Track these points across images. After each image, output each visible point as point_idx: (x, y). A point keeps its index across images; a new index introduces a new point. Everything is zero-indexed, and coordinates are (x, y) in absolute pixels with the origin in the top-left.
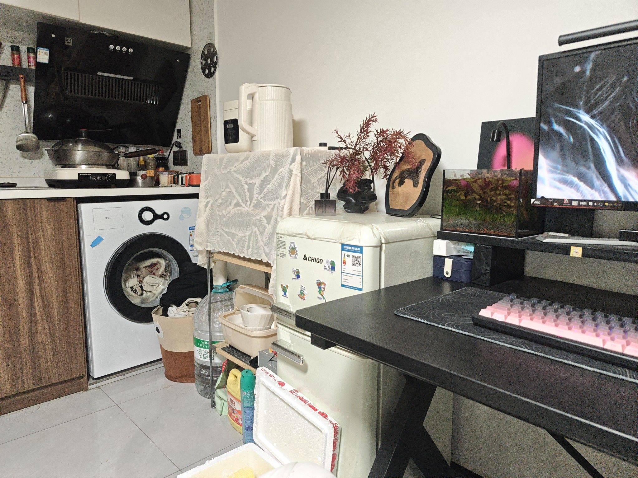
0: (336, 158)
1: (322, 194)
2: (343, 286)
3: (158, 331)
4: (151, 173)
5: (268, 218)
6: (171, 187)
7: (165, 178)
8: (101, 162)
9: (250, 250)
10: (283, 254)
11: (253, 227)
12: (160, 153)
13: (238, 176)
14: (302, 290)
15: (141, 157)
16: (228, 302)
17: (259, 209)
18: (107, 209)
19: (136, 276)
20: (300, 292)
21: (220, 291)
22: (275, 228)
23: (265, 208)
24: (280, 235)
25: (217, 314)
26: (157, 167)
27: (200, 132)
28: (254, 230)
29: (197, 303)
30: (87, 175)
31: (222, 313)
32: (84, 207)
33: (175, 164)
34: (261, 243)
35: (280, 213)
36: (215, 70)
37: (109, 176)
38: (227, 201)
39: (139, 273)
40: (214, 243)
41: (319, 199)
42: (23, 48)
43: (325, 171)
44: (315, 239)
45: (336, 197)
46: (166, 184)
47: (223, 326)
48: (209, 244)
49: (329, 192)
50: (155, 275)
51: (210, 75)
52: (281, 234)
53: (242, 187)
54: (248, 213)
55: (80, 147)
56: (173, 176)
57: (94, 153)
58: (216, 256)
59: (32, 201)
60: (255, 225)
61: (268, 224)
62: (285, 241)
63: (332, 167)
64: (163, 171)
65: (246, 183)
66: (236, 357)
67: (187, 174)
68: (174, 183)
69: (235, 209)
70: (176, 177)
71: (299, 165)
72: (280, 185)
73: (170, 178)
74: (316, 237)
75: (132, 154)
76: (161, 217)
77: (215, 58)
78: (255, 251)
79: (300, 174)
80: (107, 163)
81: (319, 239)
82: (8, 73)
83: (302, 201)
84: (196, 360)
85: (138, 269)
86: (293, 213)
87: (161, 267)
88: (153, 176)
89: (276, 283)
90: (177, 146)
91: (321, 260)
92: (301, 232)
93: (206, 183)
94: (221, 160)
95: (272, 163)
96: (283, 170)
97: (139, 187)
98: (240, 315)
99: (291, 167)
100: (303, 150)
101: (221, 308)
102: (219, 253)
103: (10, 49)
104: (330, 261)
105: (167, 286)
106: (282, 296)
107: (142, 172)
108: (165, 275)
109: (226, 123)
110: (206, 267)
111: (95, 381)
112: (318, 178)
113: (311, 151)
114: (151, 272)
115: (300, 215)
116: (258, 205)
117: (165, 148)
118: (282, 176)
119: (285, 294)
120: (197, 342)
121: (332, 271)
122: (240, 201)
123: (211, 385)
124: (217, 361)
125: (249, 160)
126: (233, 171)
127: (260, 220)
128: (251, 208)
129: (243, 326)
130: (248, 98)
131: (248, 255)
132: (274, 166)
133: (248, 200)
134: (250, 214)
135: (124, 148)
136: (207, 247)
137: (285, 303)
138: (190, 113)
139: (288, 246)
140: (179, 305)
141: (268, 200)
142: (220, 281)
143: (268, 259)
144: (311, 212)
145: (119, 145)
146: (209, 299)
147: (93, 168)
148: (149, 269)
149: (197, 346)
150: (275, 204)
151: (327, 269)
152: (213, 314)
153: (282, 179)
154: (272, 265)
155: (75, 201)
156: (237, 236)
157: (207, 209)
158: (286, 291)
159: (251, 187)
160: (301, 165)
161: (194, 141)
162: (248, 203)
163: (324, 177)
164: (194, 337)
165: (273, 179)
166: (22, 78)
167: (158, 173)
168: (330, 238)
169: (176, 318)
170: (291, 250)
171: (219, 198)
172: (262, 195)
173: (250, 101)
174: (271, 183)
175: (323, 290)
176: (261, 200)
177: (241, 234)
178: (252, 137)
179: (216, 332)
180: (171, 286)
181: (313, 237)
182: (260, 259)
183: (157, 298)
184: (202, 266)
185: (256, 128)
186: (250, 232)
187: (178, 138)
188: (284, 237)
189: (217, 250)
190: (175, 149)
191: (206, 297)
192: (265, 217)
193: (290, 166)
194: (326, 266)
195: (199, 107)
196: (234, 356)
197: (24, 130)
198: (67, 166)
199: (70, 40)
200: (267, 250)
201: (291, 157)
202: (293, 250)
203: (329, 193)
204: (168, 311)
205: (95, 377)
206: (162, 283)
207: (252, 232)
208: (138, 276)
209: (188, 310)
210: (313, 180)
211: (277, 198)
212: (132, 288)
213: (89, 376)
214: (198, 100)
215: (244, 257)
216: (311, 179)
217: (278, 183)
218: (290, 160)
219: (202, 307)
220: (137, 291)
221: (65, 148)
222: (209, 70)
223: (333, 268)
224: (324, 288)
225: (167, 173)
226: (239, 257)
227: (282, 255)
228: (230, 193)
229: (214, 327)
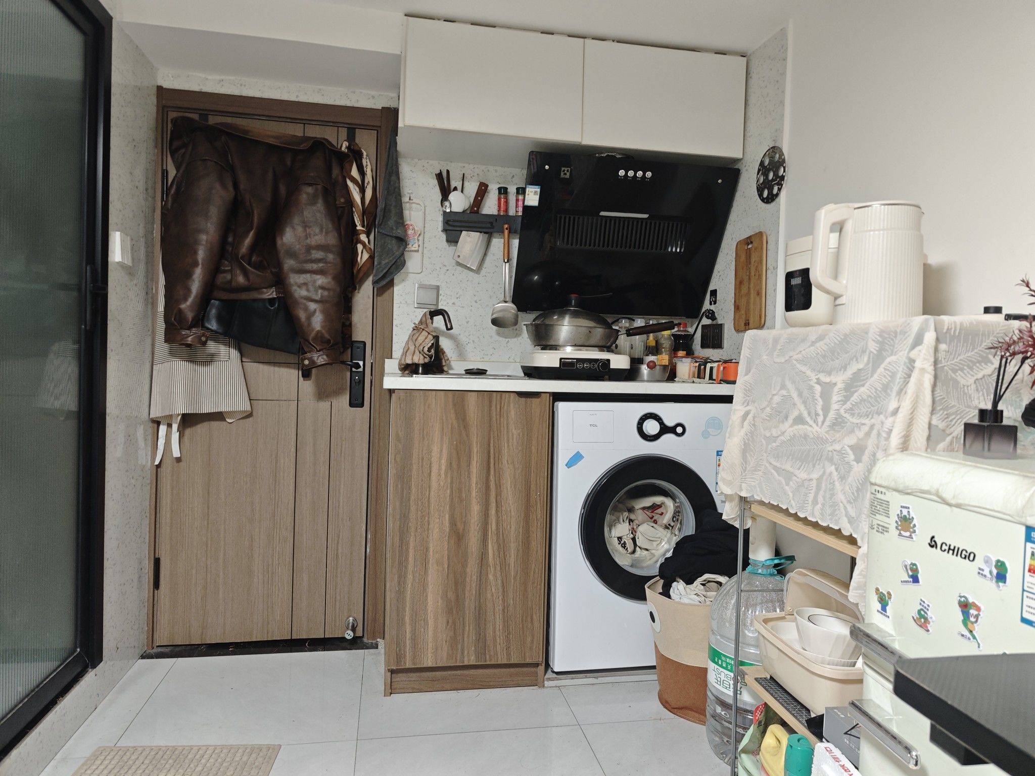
0: (1021, 338)
1: (983, 413)
2: (1024, 620)
3: (653, 620)
4: (663, 359)
5: (859, 450)
6: (693, 382)
7: (685, 367)
8: (592, 342)
9: (819, 506)
10: (883, 527)
11: (827, 463)
12: (682, 329)
13: (804, 369)
14: (922, 609)
15: (651, 335)
16: (774, 595)
17: (839, 431)
18: (593, 412)
19: (628, 521)
20: (919, 612)
21: (760, 571)
22: (869, 471)
23: (853, 431)
24: (878, 488)
25: (752, 612)
26: (675, 350)
27: (748, 293)
28: (828, 471)
29: (720, 584)
30: (571, 360)
31: (761, 613)
32: (562, 407)
33: (704, 345)
34: (840, 497)
35: (883, 442)
36: (779, 190)
37: (600, 363)
38: (780, 412)
39: (632, 517)
40: (753, 484)
41: (976, 421)
42: (512, 190)
43: (992, 364)
44: (958, 506)
45: (1020, 419)
46: (686, 377)
47: (761, 638)
48: (744, 485)
49: (1000, 407)
50: (656, 523)
51: (771, 199)
52: (880, 486)
53: (811, 388)
54: (818, 438)
55: (567, 319)
56: (697, 364)
57: (584, 329)
58: (755, 509)
59: (499, 394)
60: (831, 460)
61: (858, 463)
62: (888, 502)
63: (1010, 356)
64: (683, 357)
65: (818, 382)
66: (780, 703)
67: (721, 363)
68: (699, 377)
69: (796, 427)
70: (702, 367)
71: (932, 351)
72: (886, 388)
73: (693, 369)
74: (960, 501)
75: (638, 331)
76: (672, 430)
77: (782, 169)
78: (829, 511)
79: (932, 367)
80: (600, 344)
81: (969, 508)
82: (492, 223)
83: (934, 422)
84: (709, 686)
85: (631, 510)
86: (912, 444)
87: (667, 512)
88: (667, 364)
89: (866, 582)
90: (708, 317)
91: (972, 556)
92: (926, 488)
93: (746, 378)
94: (776, 340)
95: (873, 347)
96: (896, 360)
97: (644, 381)
98: (794, 624)
99: (913, 354)
100: (943, 321)
101: (761, 603)
102: (761, 503)
103: (497, 192)
104: (994, 559)
105: (673, 545)
106: (878, 611)
107: (651, 358)
108: (672, 527)
109: (789, 276)
110: (737, 525)
111: (555, 676)
112: (975, 378)
113: (961, 324)
114: (652, 518)
115: (929, 450)
116: (838, 423)
117: (690, 320)
118: (890, 371)
119: (884, 608)
120: (715, 655)
121: (997, 582)
122: (805, 414)
123: (733, 740)
124: (746, 698)
125: (827, 340)
126: (796, 360)
127: (841, 453)
128: (825, 427)
129: (798, 647)
130: (832, 230)
131: (813, 515)
132: (875, 352)
133: (821, 412)
134: (822, 438)
135: (628, 321)
136: (741, 490)
137: (882, 626)
138: (734, 263)
139: (894, 512)
140: (689, 581)
141: (860, 416)
142: (761, 554)
143: (854, 530)
144: (956, 446)
145: (620, 316)
146: (739, 583)
147: (580, 350)
148: (647, 513)
149: (713, 661)
150: (874, 425)
151: (985, 576)
152: (745, 610)
153: (891, 377)
154: (859, 543)
155: (551, 398)
156: (794, 478)
157: (746, 423)
158: (887, 605)
159: (827, 389)
160: (936, 350)
161: (737, 308)
162: (820, 419)
163: (989, 376)
164: (709, 645)
165: (872, 376)
166: (507, 229)
167: (675, 360)
168: (996, 509)
169: (682, 604)
170: (901, 521)
171: (768, 406)
172: (848, 405)
173: (834, 236)
174: (867, 385)
175: (972, 619)
176: (847, 415)
177: (803, 475)
178: (836, 299)
179: (749, 645)
180: (680, 546)
181: (953, 502)
182: (836, 528)
183: (657, 561)
184: (731, 523)
185: (845, 282)
186: (821, 473)
187: (711, 304)
188: (887, 492)
189: (757, 498)
190: (706, 321)
191: (735, 578)
192: (851, 447)
193: (909, 352)
194: (983, 570)
195: (748, 253)
196: (778, 701)
197: (502, 298)
198: (548, 348)
199: (568, 171)
200: (852, 513)
201: (913, 336)
202: (906, 523)
203: (1002, 411)
204: (671, 590)
205: (556, 670)
206: (666, 539)
207: (824, 473)
208: (631, 521)
209: (705, 593)
210: (963, 382)
211: (879, 413)
212: (620, 538)
213: (548, 666)
214: (749, 241)
215: (806, 518)
216: (959, 378)
217: (883, 384)
218: (910, 341)
219: (725, 595)
220: (627, 545)
221: (547, 322)
222: (770, 189)
223: (1001, 577)
224: (977, 617)
225: (689, 360)
226: (795, 516)
227: (880, 528)
228: (787, 398)
229: (745, 635)
